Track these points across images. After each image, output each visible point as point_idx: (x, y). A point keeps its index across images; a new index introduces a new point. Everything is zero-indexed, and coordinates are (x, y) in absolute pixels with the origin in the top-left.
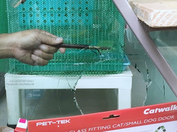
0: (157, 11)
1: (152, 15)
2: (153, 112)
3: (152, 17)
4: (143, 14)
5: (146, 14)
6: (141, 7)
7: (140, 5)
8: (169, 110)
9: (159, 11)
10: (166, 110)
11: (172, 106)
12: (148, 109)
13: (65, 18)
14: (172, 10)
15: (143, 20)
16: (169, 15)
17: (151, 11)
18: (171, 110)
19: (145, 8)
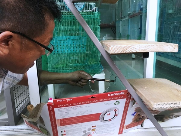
0: (112, 46)
1: (110, 48)
2: (113, 95)
3: (110, 49)
4: (107, 48)
5: (108, 47)
6: (106, 44)
7: (105, 43)
8: (120, 94)
9: (113, 46)
10: (119, 94)
11: (122, 92)
12: (110, 94)
13: (73, 49)
14: (120, 46)
15: (107, 50)
16: (118, 48)
17: (110, 46)
18: (121, 94)
19: (107, 45)
